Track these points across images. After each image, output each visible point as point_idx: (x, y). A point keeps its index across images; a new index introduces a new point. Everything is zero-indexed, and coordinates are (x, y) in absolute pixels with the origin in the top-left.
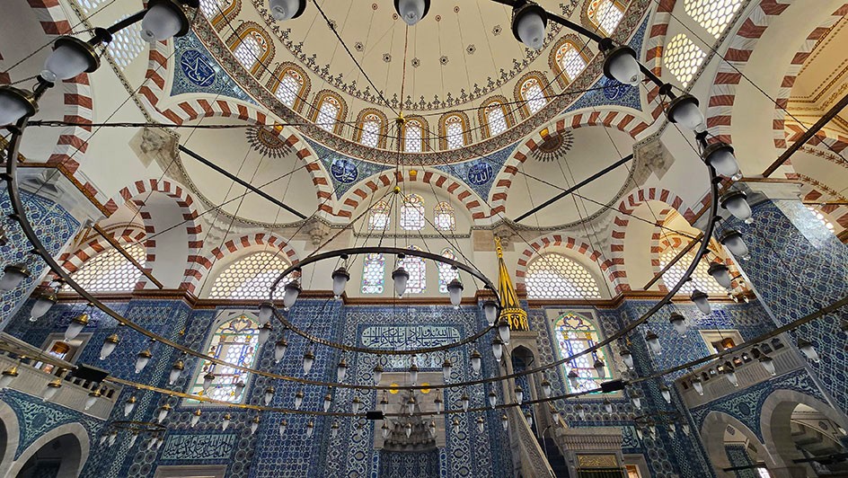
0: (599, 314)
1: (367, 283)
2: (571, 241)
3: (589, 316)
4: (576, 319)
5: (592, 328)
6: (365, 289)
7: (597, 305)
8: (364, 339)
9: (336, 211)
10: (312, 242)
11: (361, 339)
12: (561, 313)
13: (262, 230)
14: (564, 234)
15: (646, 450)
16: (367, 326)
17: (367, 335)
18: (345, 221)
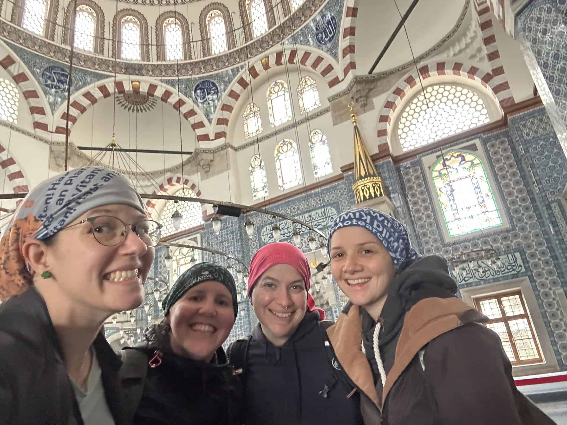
0: (485, 142)
1: (255, 190)
2: (441, 67)
3: (473, 148)
4: (458, 156)
5: (477, 161)
6: (255, 196)
7: (484, 132)
8: (263, 237)
9: (212, 137)
10: (203, 172)
11: (261, 238)
12: (438, 157)
13: (168, 175)
14: (431, 62)
15: (531, 271)
16: (263, 227)
17: (265, 234)
18: (221, 141)
